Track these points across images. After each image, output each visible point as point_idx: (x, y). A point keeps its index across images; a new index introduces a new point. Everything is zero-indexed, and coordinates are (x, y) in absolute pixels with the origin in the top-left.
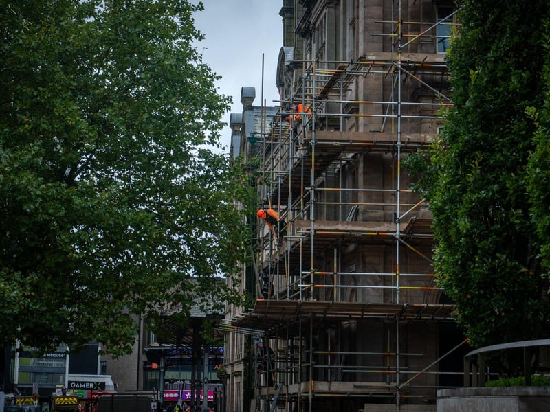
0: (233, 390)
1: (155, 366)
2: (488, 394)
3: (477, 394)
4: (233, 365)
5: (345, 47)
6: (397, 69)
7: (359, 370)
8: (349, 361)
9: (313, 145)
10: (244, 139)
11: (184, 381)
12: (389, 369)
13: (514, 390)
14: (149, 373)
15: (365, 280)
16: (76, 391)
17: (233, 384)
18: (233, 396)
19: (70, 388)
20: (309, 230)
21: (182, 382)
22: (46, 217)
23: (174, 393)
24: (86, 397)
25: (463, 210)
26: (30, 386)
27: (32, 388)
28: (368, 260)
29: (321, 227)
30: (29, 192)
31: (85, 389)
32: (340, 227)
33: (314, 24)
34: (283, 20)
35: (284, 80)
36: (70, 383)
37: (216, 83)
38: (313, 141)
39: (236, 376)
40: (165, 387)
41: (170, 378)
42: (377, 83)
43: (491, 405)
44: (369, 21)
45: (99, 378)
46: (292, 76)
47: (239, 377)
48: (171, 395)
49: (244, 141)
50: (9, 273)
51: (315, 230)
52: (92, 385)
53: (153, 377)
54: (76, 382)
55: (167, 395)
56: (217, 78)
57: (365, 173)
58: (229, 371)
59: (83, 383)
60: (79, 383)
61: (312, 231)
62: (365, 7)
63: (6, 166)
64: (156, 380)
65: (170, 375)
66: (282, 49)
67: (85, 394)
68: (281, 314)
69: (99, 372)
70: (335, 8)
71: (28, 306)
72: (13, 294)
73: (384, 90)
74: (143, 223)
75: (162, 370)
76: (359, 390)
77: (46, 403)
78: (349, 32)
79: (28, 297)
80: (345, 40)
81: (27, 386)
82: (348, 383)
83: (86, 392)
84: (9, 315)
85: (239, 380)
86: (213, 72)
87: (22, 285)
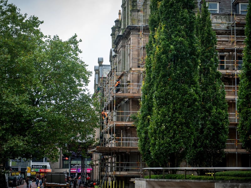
0: (96, 170)
1: (67, 158)
2: (141, 180)
3: (139, 180)
4: (95, 161)
5: (127, 61)
6: (141, 73)
7: (130, 168)
8: (128, 165)
9: (115, 98)
10: (99, 77)
11: (79, 164)
12: (138, 168)
13: (145, 179)
14: (65, 162)
15: (132, 140)
16: (35, 169)
17: (96, 168)
18: (96, 173)
19: (32, 168)
20: (113, 124)
21: (78, 165)
22: (30, 118)
23: (75, 169)
24: (39, 171)
25: (143, 132)
26: (17, 167)
27: (18, 168)
28: (133, 133)
29: (117, 123)
30: (25, 111)
31: (39, 168)
32: (123, 123)
33: (118, 51)
34: (112, 38)
35: (112, 60)
36: (32, 166)
37: (86, 68)
38: (115, 96)
39: (97, 165)
40: (71, 167)
41: (73, 163)
42: (136, 76)
43: (141, 182)
44: (133, 56)
45: (44, 164)
46: (115, 60)
47: (98, 166)
48: (74, 170)
49: (99, 78)
50: (19, 136)
51: (115, 124)
52: (41, 167)
53: (66, 163)
54: (35, 166)
55: (72, 170)
56: (87, 66)
57: (132, 105)
58: (94, 163)
59: (38, 166)
60: (36, 166)
61: (114, 125)
62: (132, 52)
63: (18, 102)
64: (67, 164)
65: (73, 162)
66: (111, 49)
67: (38, 170)
68: (104, 150)
69: (44, 161)
70: (124, 48)
71: (25, 147)
72: (21, 144)
73: (138, 78)
74: (61, 119)
75: (70, 161)
76: (129, 174)
77: (23, 174)
78: (128, 57)
79: (25, 144)
80: (127, 59)
81: (15, 167)
82: (126, 172)
83: (39, 169)
84: (20, 150)
85: (98, 167)
86: (85, 64)
87: (23, 140)
